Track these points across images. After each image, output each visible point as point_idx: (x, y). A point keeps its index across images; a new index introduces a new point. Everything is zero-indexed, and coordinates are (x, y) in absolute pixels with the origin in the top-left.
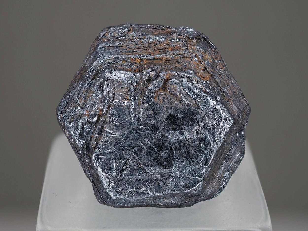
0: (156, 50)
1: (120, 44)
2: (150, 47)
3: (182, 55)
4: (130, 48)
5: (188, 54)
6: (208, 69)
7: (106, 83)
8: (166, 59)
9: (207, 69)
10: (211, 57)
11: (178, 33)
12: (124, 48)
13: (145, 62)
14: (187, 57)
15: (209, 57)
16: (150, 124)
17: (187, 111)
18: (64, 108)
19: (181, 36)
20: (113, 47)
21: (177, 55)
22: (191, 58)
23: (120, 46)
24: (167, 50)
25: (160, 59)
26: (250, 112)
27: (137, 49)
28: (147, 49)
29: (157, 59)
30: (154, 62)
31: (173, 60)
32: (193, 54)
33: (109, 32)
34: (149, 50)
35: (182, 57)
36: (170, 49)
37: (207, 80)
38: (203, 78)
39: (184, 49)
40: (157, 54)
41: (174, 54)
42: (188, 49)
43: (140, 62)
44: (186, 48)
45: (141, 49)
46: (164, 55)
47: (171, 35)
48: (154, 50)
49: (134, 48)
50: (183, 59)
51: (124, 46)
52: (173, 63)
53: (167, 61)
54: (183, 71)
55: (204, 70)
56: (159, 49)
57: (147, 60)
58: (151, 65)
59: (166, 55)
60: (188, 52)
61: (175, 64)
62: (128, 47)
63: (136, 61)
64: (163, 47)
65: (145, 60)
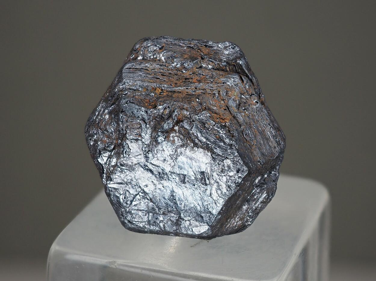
0: (180, 79)
2: (175, 74)
3: (205, 90)
5: (210, 90)
8: (186, 93)
9: (229, 109)
12: (148, 72)
14: (209, 94)
15: (235, 93)
19: (213, 62)
20: (138, 70)
21: (199, 89)
22: (213, 95)
24: (191, 80)
25: (181, 92)
27: (162, 75)
28: (171, 77)
29: (178, 92)
30: (174, 96)
31: (193, 95)
32: (216, 90)
33: (142, 47)
34: (174, 78)
35: (204, 93)
36: (194, 80)
37: (226, 122)
38: (222, 119)
39: (209, 82)
40: (179, 86)
41: (196, 88)
42: (213, 82)
43: (160, 93)
44: (212, 81)
45: (165, 76)
46: (185, 87)
47: (201, 60)
48: (178, 78)
49: (159, 73)
50: (204, 96)
51: (149, 70)
52: (191, 100)
53: (187, 96)
54: (197, 113)
55: (225, 110)
56: (184, 78)
57: (167, 91)
58: (167, 100)
59: (187, 89)
60: (211, 87)
61: (193, 101)
62: (153, 72)
63: (157, 91)
64: (188, 77)
65: (165, 92)
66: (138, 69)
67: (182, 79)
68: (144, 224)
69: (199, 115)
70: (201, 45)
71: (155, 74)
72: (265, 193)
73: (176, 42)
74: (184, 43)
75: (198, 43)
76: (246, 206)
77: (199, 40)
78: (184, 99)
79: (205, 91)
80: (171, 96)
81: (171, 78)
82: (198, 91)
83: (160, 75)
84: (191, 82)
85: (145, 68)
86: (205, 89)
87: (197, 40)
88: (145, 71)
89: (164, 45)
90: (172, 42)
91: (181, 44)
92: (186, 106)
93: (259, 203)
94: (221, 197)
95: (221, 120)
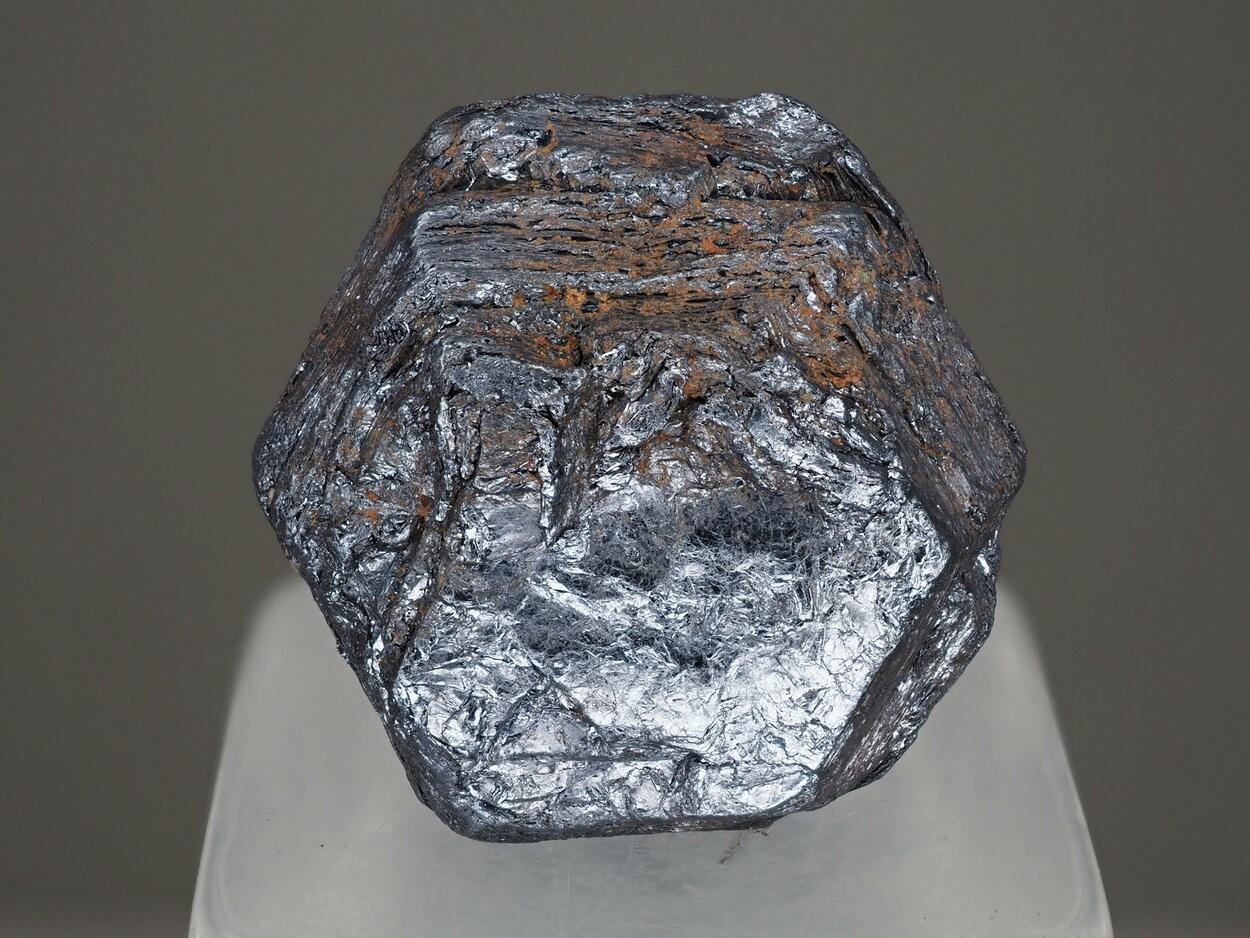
0: (650, 245)
1: (505, 214)
2: (627, 230)
3: (757, 277)
4: (545, 234)
5: (778, 272)
6: (859, 336)
7: (444, 405)
8: (690, 296)
9: (853, 335)
10: (874, 273)
11: (745, 159)
12: (519, 232)
13: (604, 305)
14: (775, 287)
15: (865, 274)
16: (620, 566)
17: (767, 518)
18: (283, 466)
19: (757, 172)
20: (476, 229)
21: (736, 274)
22: (792, 292)
23: (504, 225)
24: (694, 246)
25: (666, 294)
26: (1021, 481)
27: (573, 238)
28: (614, 243)
29: (655, 294)
30: (642, 310)
31: (716, 299)
32: (800, 270)
33: (463, 142)
34: (623, 245)
35: (756, 287)
36: (707, 246)
37: (851, 384)
38: (837, 375)
39: (764, 244)
40: (655, 273)
41: (723, 273)
42: (782, 244)
43: (584, 305)
44: (774, 242)
45: (591, 240)
46: (681, 275)
47: (713, 169)
48: (642, 244)
49: (564, 233)
50: (759, 297)
51: (521, 224)
52: (716, 319)
53: (694, 305)
54: (755, 362)
55: (841, 339)
56: (664, 241)
57: (613, 297)
58: (628, 330)
59: (689, 279)
60: (779, 263)
61: (726, 322)
62: (538, 231)
63: (569, 301)
64: (680, 235)
65: (604, 298)
66: (474, 226)
67: (657, 245)
68: (545, 805)
69: (764, 371)
70: (688, 116)
71: (545, 238)
72: (967, 625)
73: (590, 111)
74: (621, 114)
75: (673, 106)
76: (910, 682)
77: (674, 97)
78: (686, 319)
79: (759, 280)
80: (634, 312)
81: (613, 246)
82: (732, 283)
83: (569, 238)
84: (696, 254)
85: (502, 220)
86: (760, 274)
87: (668, 98)
88: (506, 230)
89: (550, 126)
90: (575, 112)
91: (612, 118)
92: (703, 343)
93: (945, 666)
94: (860, 658)
95: (835, 379)
